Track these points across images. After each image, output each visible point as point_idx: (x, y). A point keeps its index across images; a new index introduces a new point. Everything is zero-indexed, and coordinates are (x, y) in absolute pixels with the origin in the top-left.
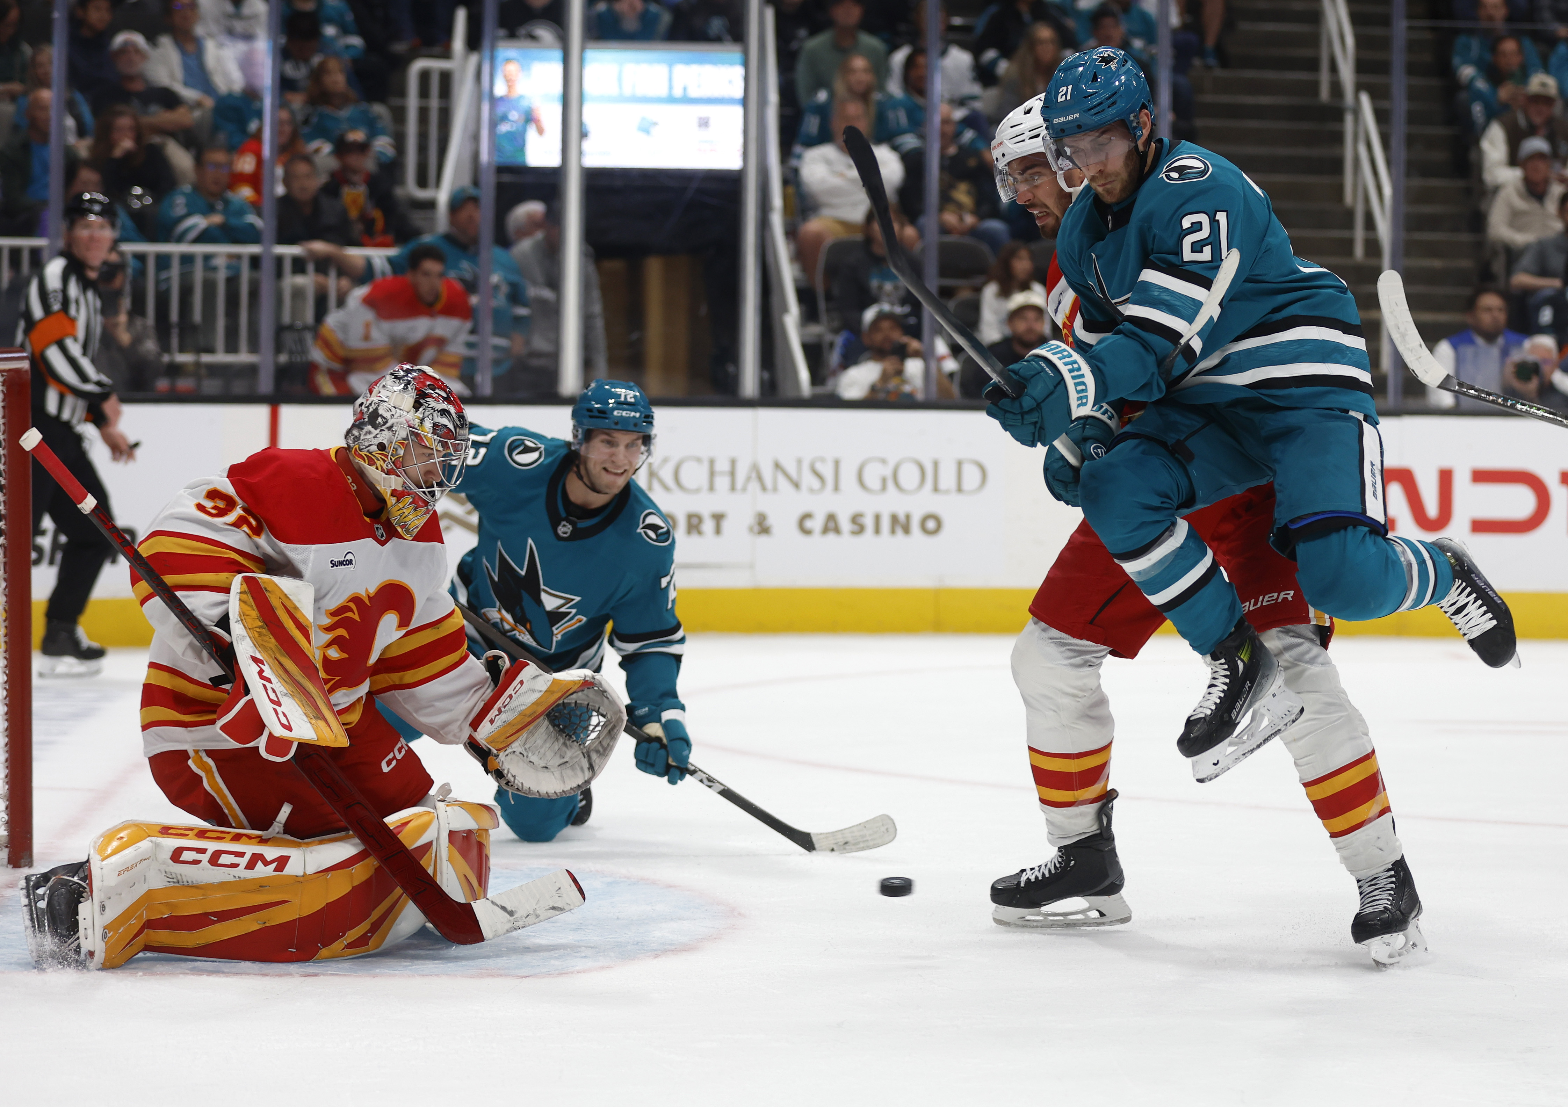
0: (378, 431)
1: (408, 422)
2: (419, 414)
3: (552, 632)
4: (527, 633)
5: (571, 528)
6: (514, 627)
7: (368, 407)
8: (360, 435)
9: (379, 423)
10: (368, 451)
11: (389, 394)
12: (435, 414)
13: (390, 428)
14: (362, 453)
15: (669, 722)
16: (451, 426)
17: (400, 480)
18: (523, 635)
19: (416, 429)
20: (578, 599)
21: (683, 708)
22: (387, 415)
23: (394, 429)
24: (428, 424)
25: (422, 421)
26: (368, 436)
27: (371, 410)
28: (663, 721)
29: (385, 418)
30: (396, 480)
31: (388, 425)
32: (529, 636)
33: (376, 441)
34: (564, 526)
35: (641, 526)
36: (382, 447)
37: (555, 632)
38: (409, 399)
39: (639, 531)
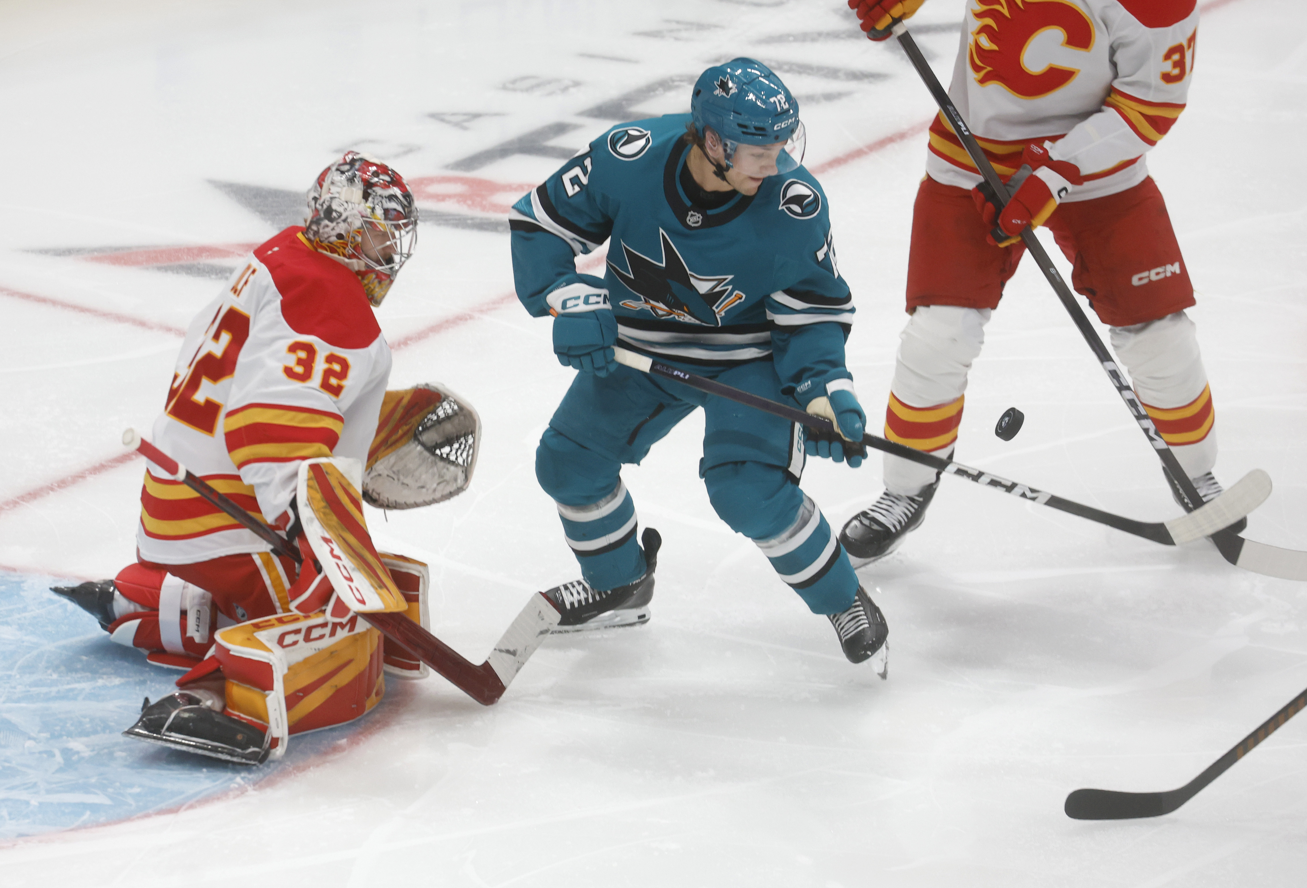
0: (334, 224)
1: (360, 212)
2: (369, 204)
3: (714, 312)
4: (686, 314)
5: (701, 217)
6: (670, 311)
7: (322, 205)
8: (319, 229)
9: (335, 217)
10: (329, 242)
11: (339, 190)
12: (384, 201)
13: (345, 221)
14: (323, 244)
15: (835, 393)
16: (400, 208)
17: (362, 263)
18: (682, 317)
19: (369, 218)
20: (730, 277)
21: (850, 377)
22: (341, 209)
23: (349, 220)
24: (379, 212)
25: (373, 209)
26: (327, 230)
27: (325, 207)
28: (829, 394)
29: (339, 212)
30: (358, 263)
31: (343, 217)
32: (689, 317)
33: (334, 233)
34: (692, 215)
35: (782, 202)
36: (340, 236)
37: (716, 311)
38: (357, 191)
39: (780, 208)
